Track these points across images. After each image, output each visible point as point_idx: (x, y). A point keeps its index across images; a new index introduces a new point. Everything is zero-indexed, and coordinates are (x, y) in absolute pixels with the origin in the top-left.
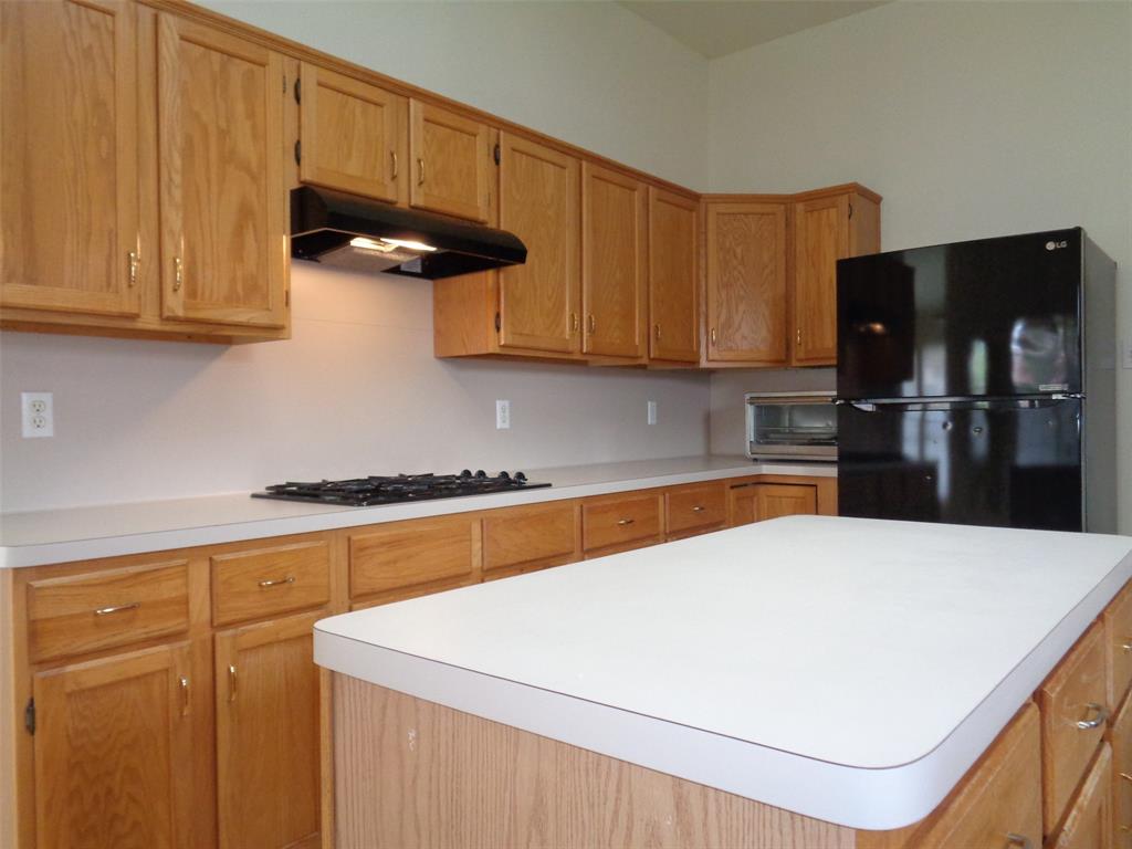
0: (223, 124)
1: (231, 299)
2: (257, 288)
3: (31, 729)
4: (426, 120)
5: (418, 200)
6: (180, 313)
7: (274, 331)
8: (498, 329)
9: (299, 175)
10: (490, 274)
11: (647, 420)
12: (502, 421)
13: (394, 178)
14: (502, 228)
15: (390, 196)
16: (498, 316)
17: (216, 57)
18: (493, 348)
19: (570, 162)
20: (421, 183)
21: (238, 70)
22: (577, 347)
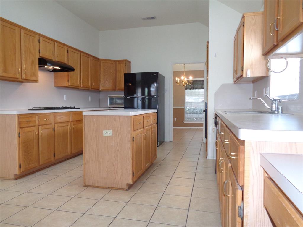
0: (29, 47)
1: (31, 76)
2: (35, 74)
3: (19, 137)
4: (58, 46)
5: (56, 60)
6: (25, 78)
7: (36, 81)
8: (68, 82)
9: (40, 55)
10: (67, 73)
11: (89, 100)
12: (65, 99)
13: (53, 56)
14: (69, 64)
15: (53, 59)
16: (68, 80)
17: (28, 36)
18: (67, 85)
19: (79, 53)
20: (57, 57)
21: (31, 38)
22: (80, 86)
